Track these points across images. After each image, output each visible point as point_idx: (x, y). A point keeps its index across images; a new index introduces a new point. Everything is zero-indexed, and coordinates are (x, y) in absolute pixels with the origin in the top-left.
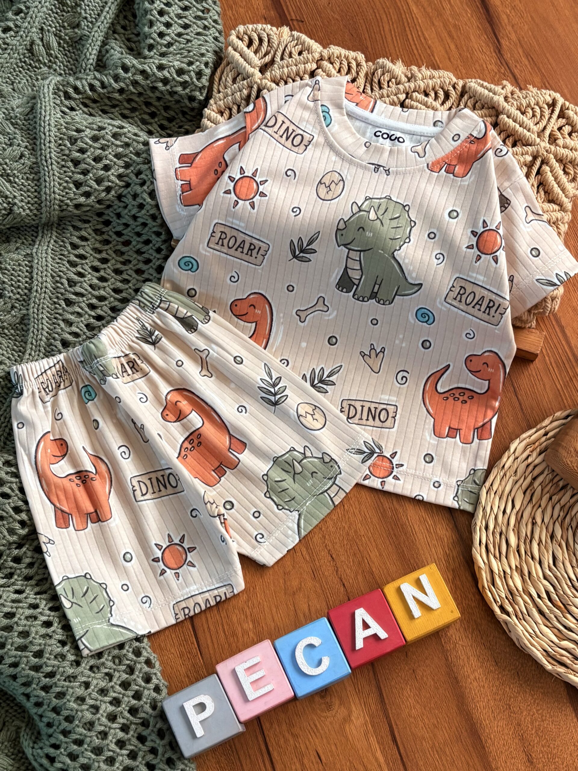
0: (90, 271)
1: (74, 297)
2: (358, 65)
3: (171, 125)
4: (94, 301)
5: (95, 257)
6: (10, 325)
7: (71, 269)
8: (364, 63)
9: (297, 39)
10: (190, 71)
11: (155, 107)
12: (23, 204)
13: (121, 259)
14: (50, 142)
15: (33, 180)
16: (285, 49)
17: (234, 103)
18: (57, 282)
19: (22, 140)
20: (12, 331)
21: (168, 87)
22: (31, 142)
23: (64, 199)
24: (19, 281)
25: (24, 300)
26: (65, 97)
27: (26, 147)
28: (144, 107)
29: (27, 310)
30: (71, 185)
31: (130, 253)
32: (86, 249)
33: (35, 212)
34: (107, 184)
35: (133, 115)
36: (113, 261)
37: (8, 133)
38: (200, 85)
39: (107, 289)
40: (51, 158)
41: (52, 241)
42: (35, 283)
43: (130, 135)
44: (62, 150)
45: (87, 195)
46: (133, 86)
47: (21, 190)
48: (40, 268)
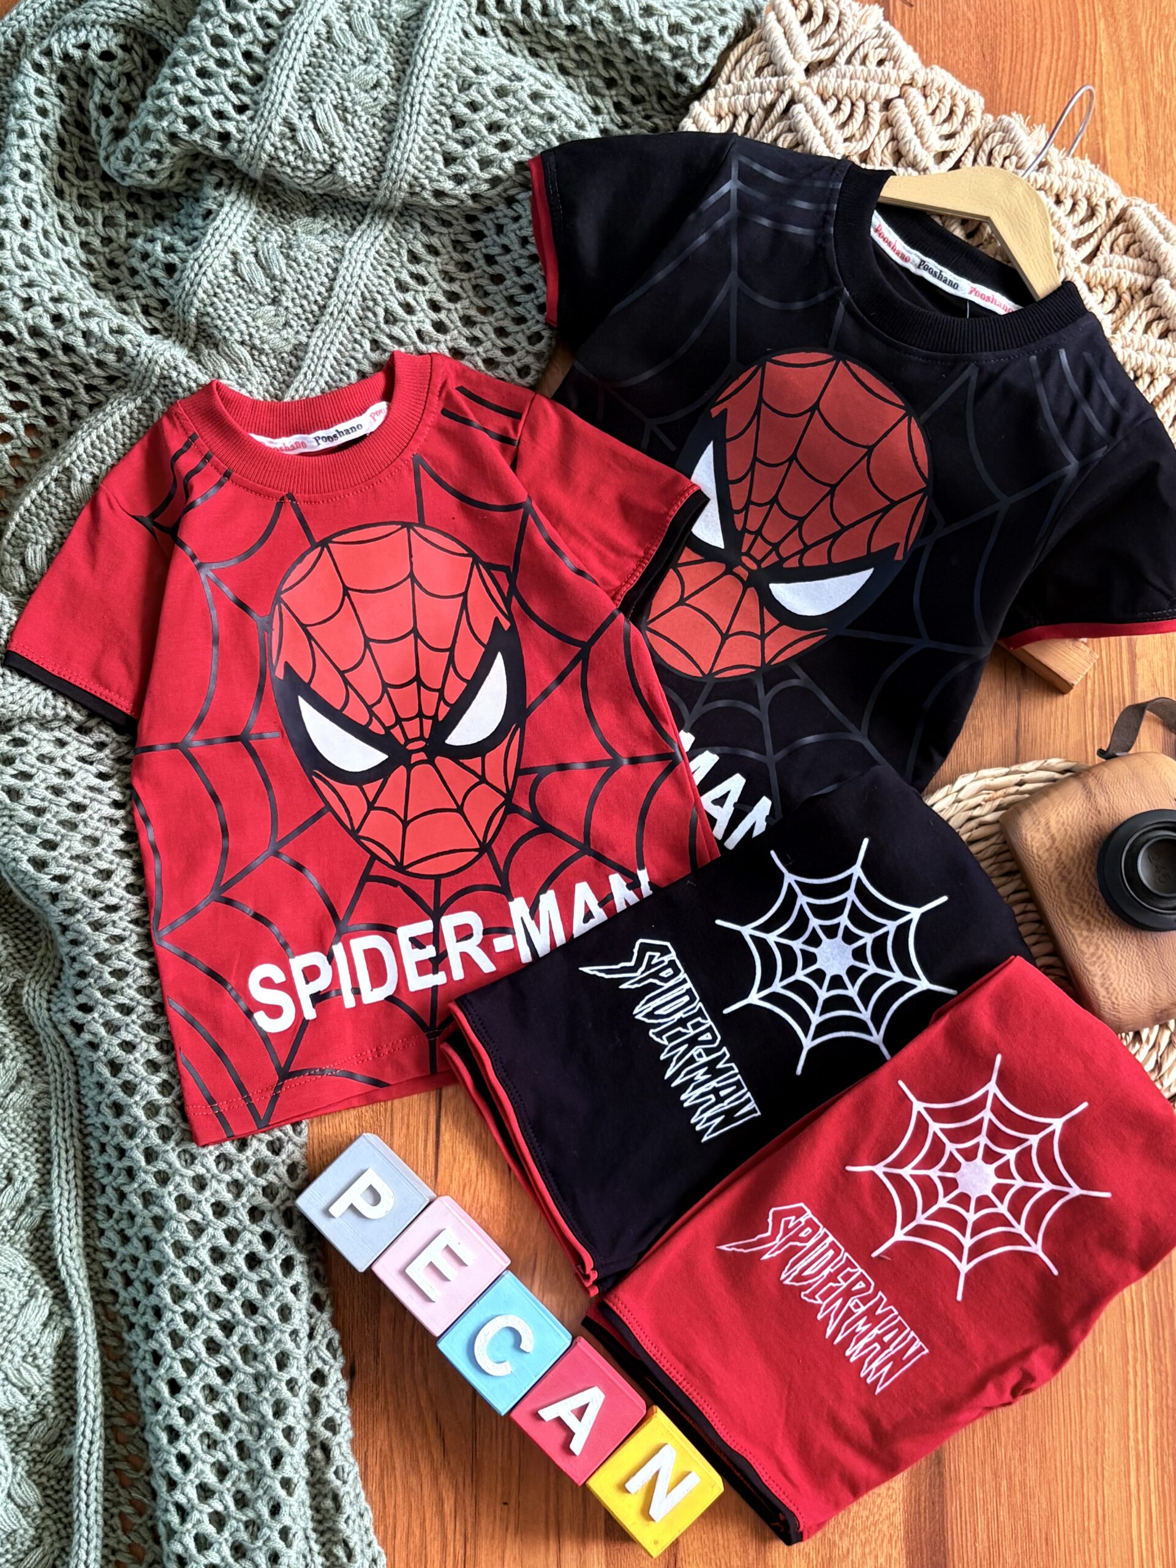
0: (425, 306)
1: (387, 341)
2: (968, 113)
3: (635, 109)
5: (439, 286)
6: (274, 351)
7: (397, 293)
8: (977, 113)
9: (885, 37)
10: (691, 33)
11: (618, 71)
12: (355, 164)
13: (480, 303)
14: (427, 76)
15: (382, 130)
16: (858, 48)
17: (744, 109)
18: (369, 309)
19: (386, 60)
20: (274, 362)
21: (648, 48)
22: (399, 66)
23: (421, 175)
24: (309, 287)
25: (307, 319)
26: (478, 9)
27: (389, 73)
28: (600, 66)
29: (308, 337)
30: (439, 158)
32: (430, 269)
33: (369, 182)
35: (579, 73)
36: (466, 303)
37: (369, 41)
38: (701, 61)
40: (420, 103)
41: (382, 238)
42: (334, 299)
43: (560, 103)
44: (442, 95)
45: (459, 180)
46: (593, 26)
47: (358, 139)
48: (348, 278)
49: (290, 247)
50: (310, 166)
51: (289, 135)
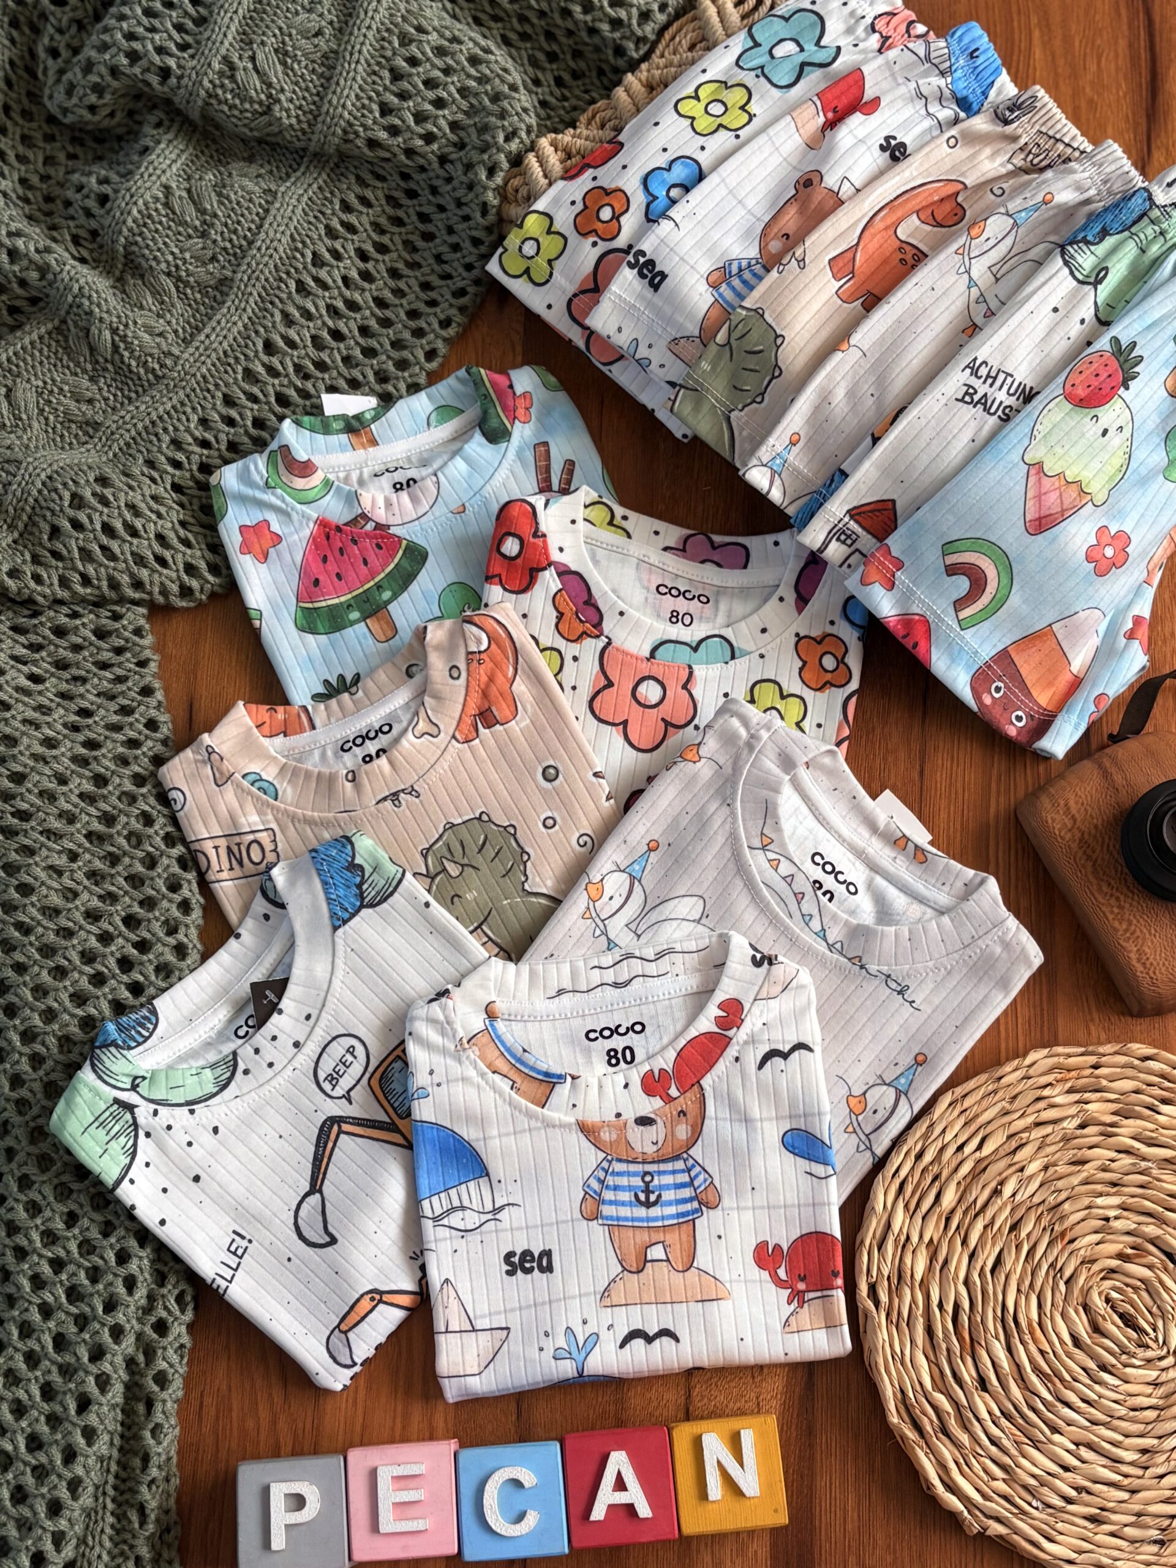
0: (352, 253)
1: (312, 284)
4: (340, 304)
5: (369, 236)
6: (199, 284)
7: (325, 239)
11: (560, 45)
12: (292, 107)
13: (407, 257)
14: (369, 28)
15: (321, 76)
18: (296, 249)
19: (329, 11)
20: (198, 296)
21: (588, 18)
22: (342, 18)
23: (356, 122)
24: (239, 223)
25: (235, 255)
27: (331, 23)
28: (542, 38)
29: (234, 272)
30: (375, 107)
31: (427, 254)
32: (362, 220)
33: (305, 126)
34: (430, 127)
35: (521, 44)
36: (394, 255)
38: (639, 33)
39: (367, 294)
40: (360, 52)
41: (315, 186)
42: (262, 236)
44: (383, 48)
45: (394, 131)
47: (296, 83)
48: (279, 219)
49: (224, 186)
50: (247, 106)
51: (229, 73)
